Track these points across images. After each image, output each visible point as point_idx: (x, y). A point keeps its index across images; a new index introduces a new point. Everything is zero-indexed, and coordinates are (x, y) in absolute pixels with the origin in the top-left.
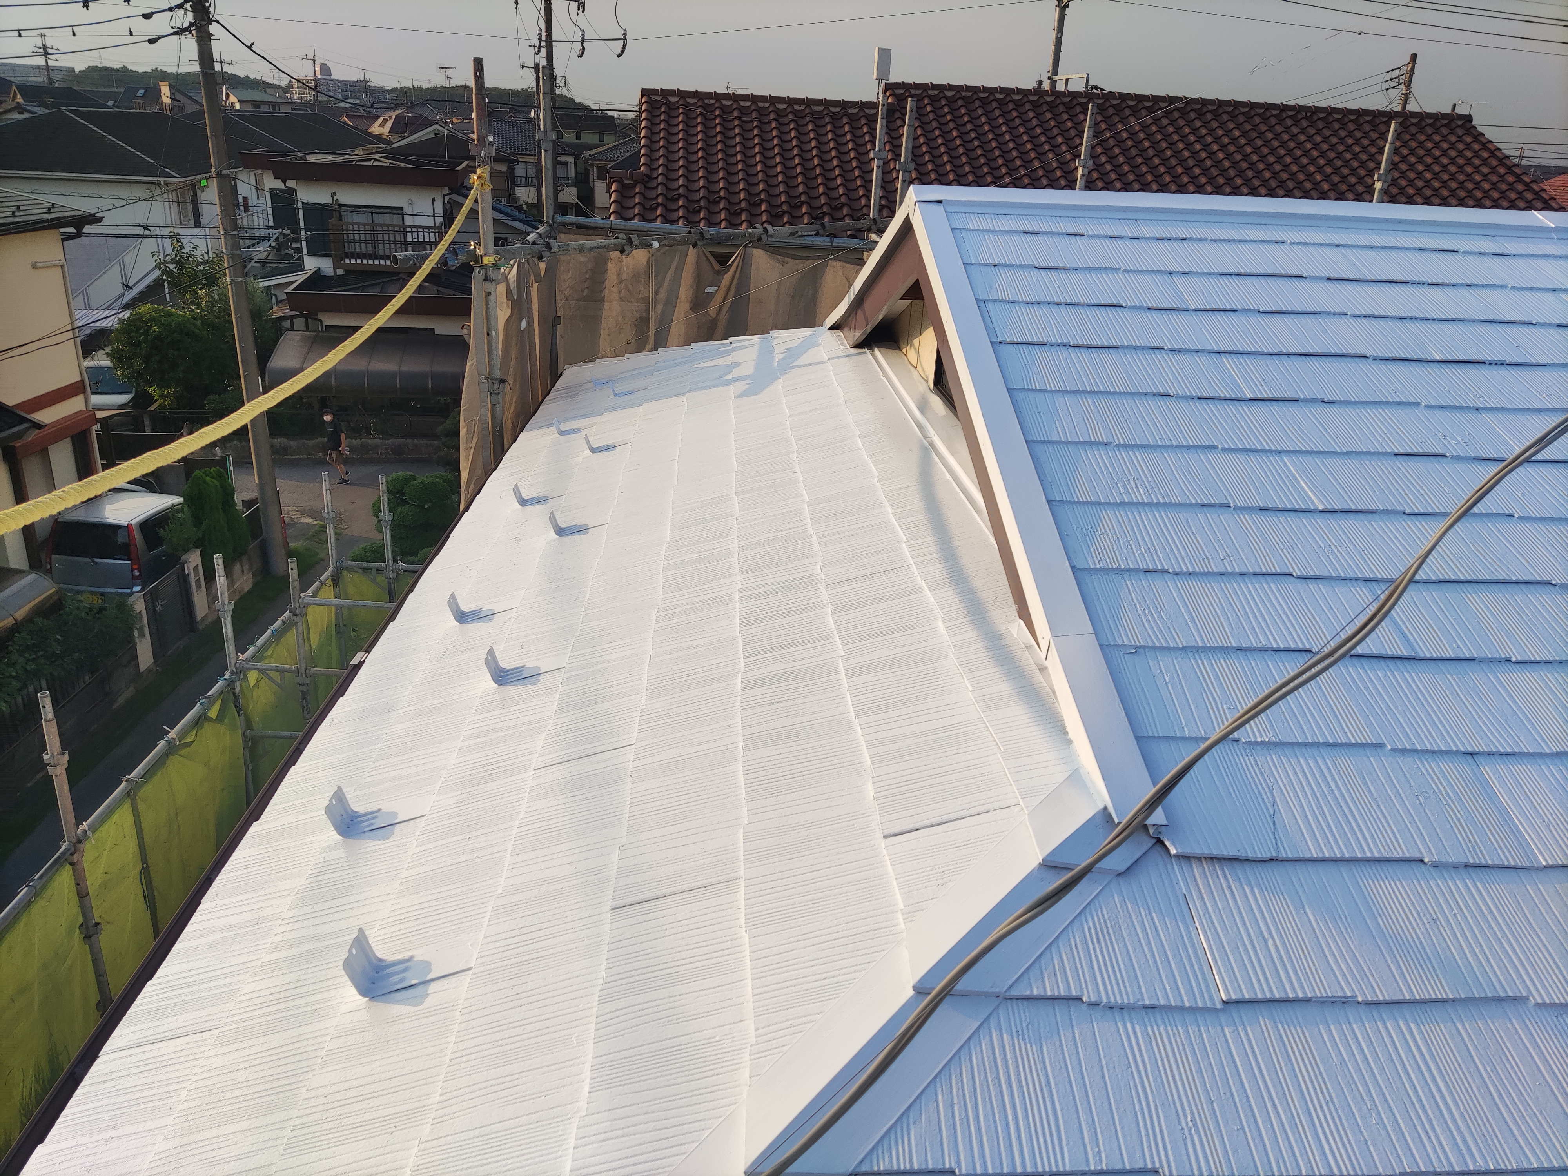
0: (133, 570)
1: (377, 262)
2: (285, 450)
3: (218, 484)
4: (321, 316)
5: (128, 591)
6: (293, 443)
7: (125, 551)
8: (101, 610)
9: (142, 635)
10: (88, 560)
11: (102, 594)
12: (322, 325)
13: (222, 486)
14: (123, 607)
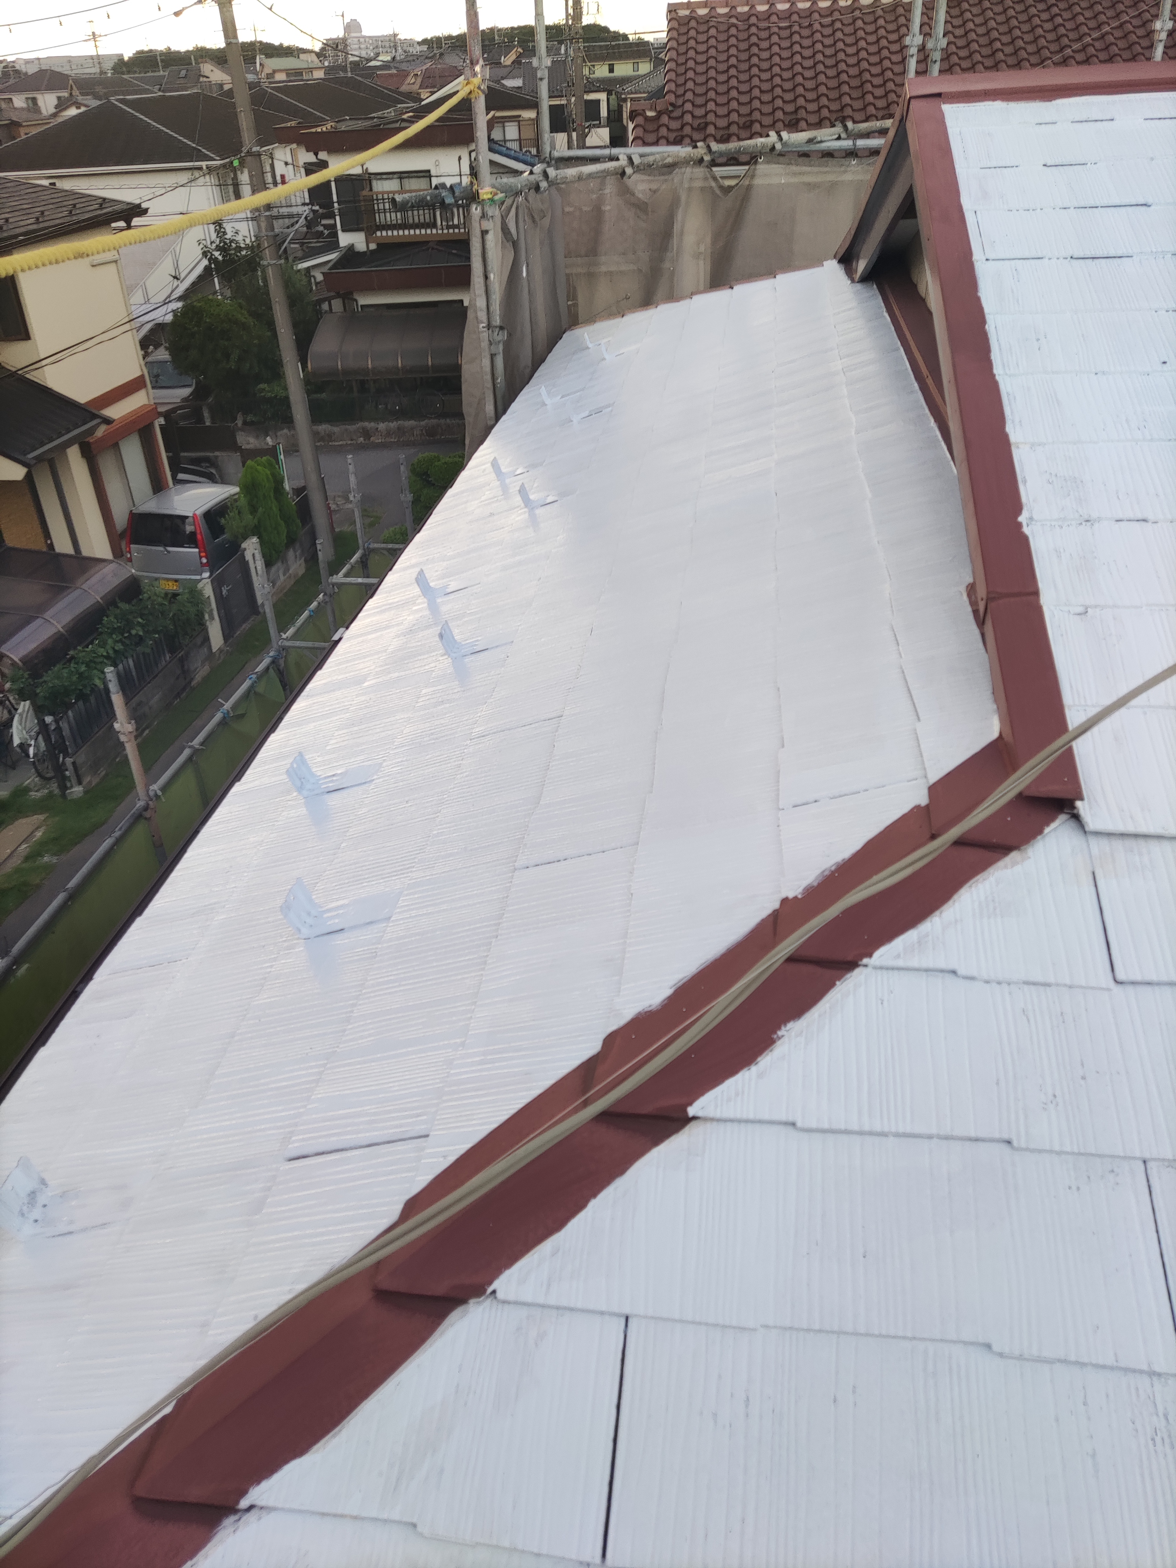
0: (201, 557)
1: (406, 232)
2: (330, 436)
3: (269, 472)
4: (356, 296)
5: (198, 577)
6: (336, 429)
7: (191, 540)
8: (175, 595)
9: (212, 618)
10: (161, 549)
11: (176, 581)
12: (357, 305)
13: (273, 475)
14: (194, 593)
